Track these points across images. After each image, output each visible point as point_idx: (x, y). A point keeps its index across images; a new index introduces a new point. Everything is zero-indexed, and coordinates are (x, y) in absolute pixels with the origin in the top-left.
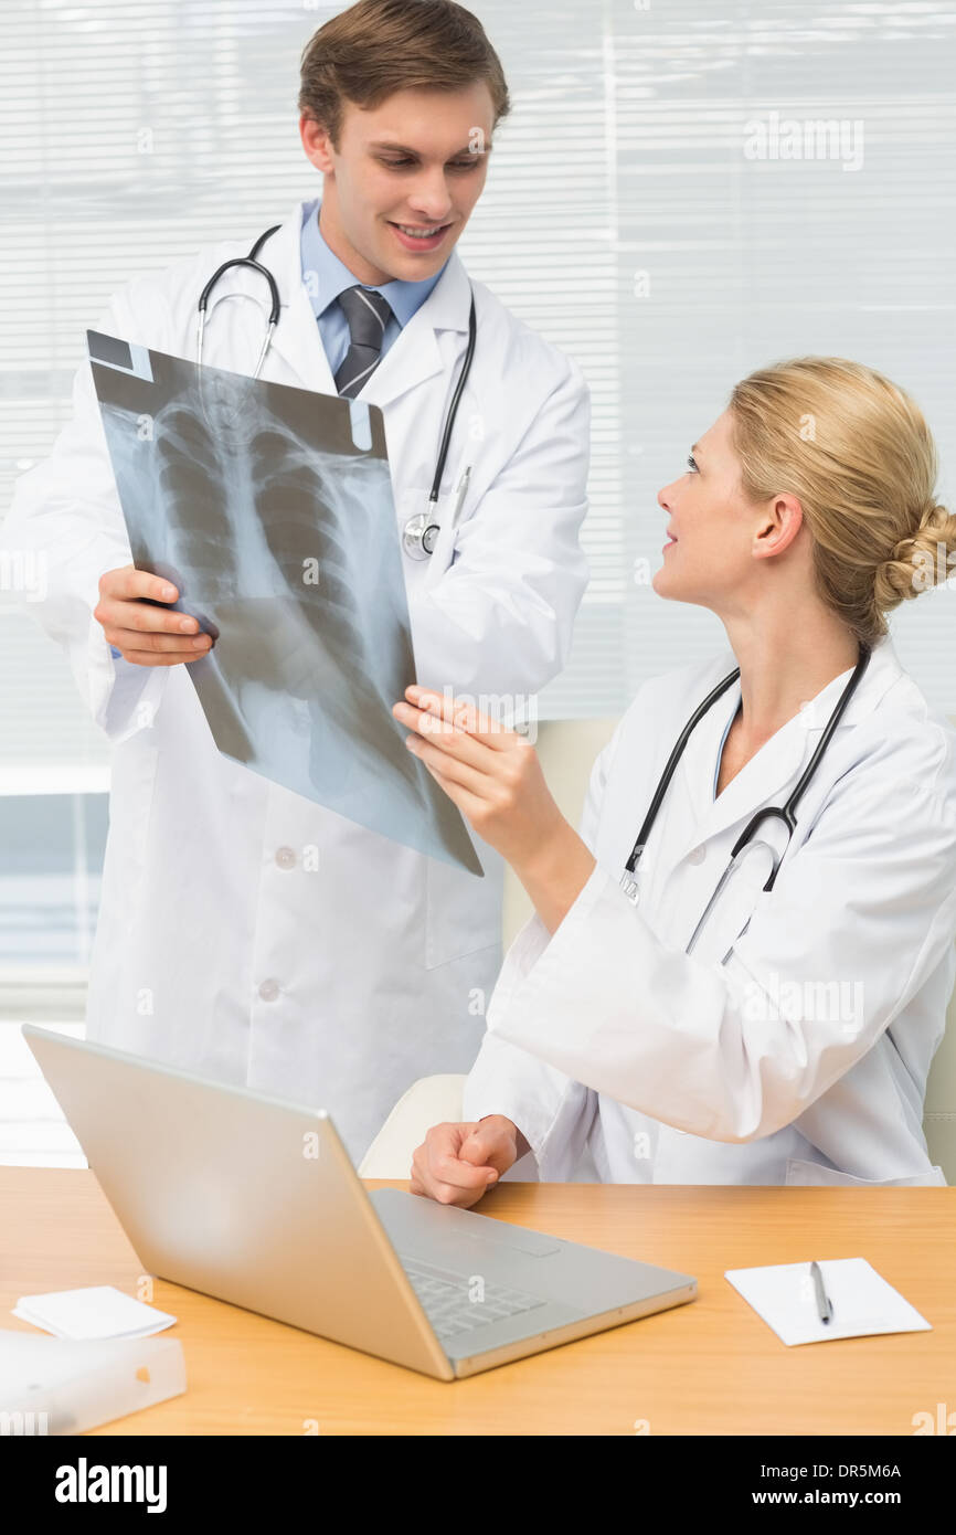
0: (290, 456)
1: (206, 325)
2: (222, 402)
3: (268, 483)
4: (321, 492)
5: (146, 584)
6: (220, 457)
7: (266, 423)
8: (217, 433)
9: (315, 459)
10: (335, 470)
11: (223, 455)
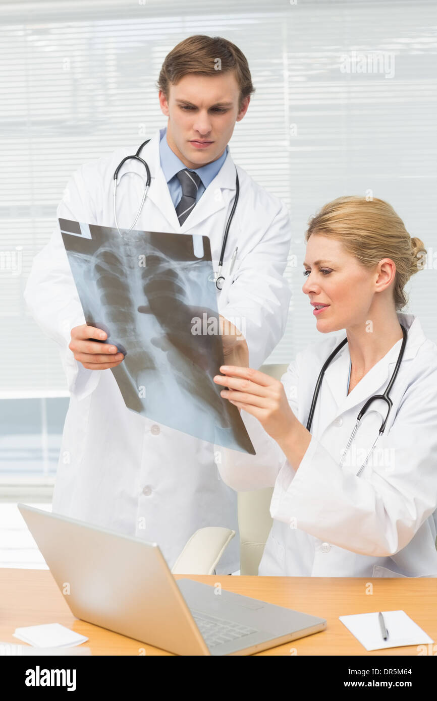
0: (161, 265)
1: (117, 186)
2: (127, 244)
3: (150, 280)
4: (177, 280)
5: (92, 332)
6: (125, 269)
7: (150, 251)
8: (124, 260)
9: (175, 265)
10: (185, 269)
11: (127, 269)
